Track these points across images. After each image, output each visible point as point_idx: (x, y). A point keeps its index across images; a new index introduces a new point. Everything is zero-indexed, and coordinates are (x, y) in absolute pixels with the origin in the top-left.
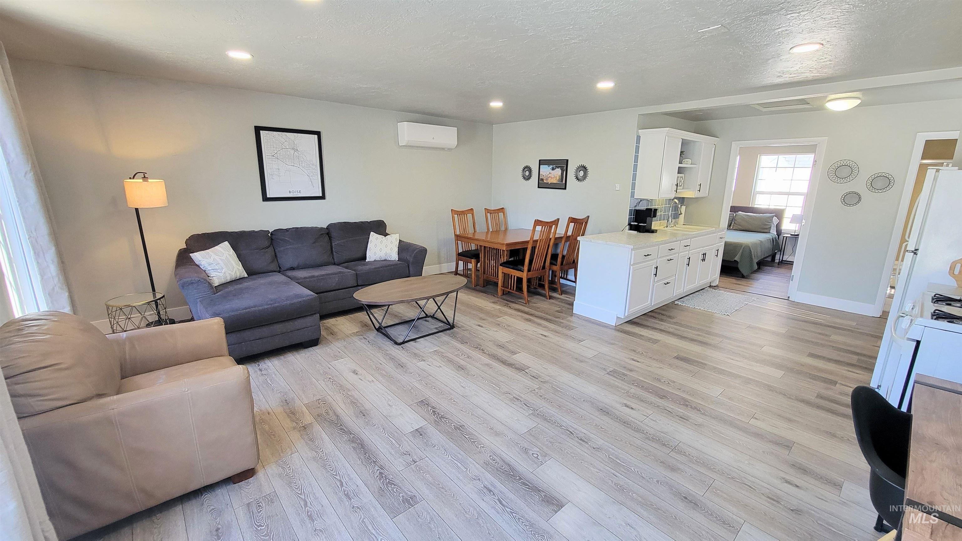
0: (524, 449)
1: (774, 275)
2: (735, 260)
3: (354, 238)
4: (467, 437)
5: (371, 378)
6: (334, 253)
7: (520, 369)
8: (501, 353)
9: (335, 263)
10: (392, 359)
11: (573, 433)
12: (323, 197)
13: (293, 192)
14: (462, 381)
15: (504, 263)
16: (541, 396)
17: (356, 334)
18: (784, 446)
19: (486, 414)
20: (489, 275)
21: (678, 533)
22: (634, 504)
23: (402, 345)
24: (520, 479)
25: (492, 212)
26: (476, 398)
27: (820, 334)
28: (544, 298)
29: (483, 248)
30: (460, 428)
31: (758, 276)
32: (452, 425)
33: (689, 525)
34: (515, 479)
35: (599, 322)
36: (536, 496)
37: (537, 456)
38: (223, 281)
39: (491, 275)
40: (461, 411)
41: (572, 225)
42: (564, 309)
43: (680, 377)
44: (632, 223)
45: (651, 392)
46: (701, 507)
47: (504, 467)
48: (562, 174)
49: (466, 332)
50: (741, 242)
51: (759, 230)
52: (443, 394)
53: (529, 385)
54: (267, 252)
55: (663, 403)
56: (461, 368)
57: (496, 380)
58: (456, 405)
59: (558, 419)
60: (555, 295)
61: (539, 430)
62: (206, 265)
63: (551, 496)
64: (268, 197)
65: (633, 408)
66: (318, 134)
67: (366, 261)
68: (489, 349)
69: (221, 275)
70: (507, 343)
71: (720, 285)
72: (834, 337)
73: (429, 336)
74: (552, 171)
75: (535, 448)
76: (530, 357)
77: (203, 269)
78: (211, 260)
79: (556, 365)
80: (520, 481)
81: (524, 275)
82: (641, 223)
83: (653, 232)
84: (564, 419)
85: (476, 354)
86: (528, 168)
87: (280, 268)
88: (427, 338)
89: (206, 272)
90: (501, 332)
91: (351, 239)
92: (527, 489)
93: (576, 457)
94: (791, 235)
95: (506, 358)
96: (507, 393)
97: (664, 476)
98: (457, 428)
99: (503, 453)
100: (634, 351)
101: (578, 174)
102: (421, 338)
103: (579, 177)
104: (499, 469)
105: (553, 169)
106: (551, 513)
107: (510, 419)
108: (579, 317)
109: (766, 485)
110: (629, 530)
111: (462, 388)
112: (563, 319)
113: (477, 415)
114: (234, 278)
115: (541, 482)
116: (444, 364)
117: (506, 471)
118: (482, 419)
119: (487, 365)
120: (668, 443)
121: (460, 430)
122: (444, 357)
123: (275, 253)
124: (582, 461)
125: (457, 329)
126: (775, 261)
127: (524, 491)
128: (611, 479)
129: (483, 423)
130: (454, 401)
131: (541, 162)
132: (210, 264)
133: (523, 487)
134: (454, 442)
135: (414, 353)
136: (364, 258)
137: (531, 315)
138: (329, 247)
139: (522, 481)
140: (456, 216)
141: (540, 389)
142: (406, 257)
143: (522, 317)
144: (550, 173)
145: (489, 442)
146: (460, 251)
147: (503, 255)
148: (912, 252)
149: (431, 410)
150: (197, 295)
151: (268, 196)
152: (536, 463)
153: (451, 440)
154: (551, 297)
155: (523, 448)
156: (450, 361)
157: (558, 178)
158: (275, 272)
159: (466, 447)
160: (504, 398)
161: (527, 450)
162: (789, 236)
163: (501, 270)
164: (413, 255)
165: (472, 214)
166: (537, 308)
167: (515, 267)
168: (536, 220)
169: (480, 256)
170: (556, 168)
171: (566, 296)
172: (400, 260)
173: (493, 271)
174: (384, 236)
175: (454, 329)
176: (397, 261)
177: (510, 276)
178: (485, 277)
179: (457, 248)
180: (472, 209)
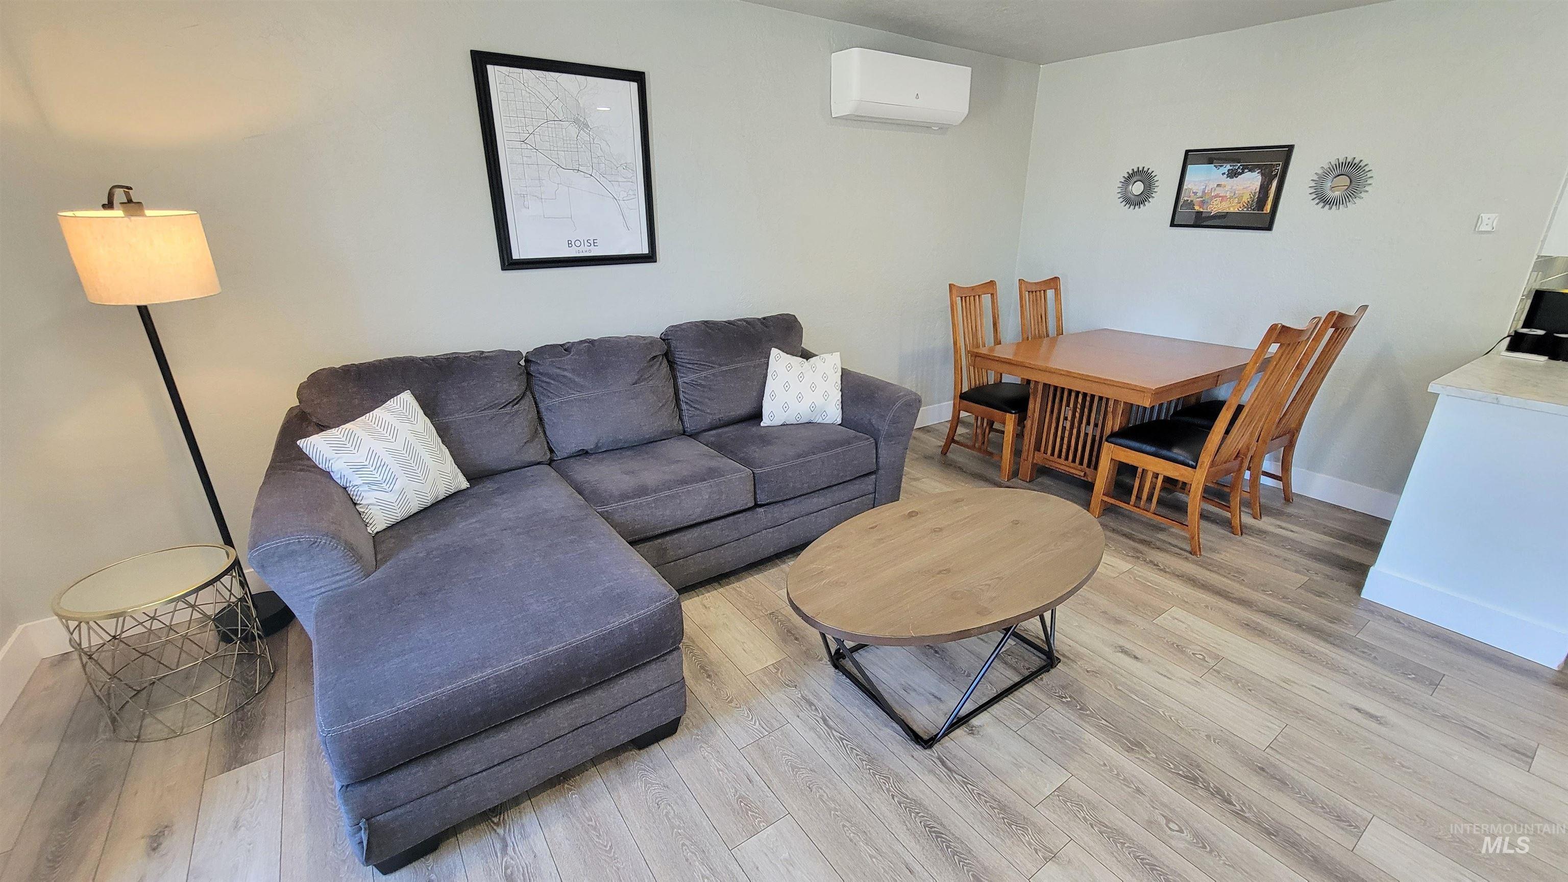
3: (732, 367)
6: (684, 407)
9: (684, 431)
12: (650, 257)
13: (578, 243)
15: (1113, 435)
20: (1053, 455)
23: (939, 748)
25: (1033, 288)
28: (1226, 532)
29: (1040, 387)
38: (399, 514)
39: (1060, 456)
42: (1315, 578)
44: (1526, 331)
48: (1264, 189)
49: (1101, 683)
54: (517, 412)
60: (1247, 519)
62: (348, 473)
64: (514, 258)
66: (638, 77)
67: (762, 424)
69: (391, 497)
70: (1278, 756)
73: (1002, 702)
74: (1225, 180)
76: (1425, 855)
77: (339, 481)
78: (360, 457)
81: (1196, 477)
85: (1215, 823)
86: (1144, 176)
87: (551, 451)
88: (997, 710)
89: (349, 490)
91: (724, 368)
102: (982, 711)
103: (1330, 195)
105: (1233, 174)
114: (429, 500)
123: (538, 412)
125: (1066, 665)
131: (1193, 157)
132: (358, 469)
136: (757, 416)
137: (1245, 603)
138: (671, 390)
140: (958, 300)
142: (870, 420)
144: (1219, 185)
146: (965, 388)
147: (1114, 412)
150: (311, 587)
151: (515, 256)
154: (1244, 530)
156: (1148, 866)
157: (1246, 198)
158: (539, 463)
163: (1111, 454)
164: (890, 415)
165: (992, 294)
166: (1238, 574)
167: (1164, 452)
168: (1277, 325)
169: (1031, 406)
170: (1243, 172)
171: (1278, 523)
172: (845, 422)
173: (1065, 447)
174: (805, 360)
175: (1059, 666)
176: (840, 427)
177: (1140, 470)
178: (1039, 458)
179: (958, 381)
180: (991, 281)
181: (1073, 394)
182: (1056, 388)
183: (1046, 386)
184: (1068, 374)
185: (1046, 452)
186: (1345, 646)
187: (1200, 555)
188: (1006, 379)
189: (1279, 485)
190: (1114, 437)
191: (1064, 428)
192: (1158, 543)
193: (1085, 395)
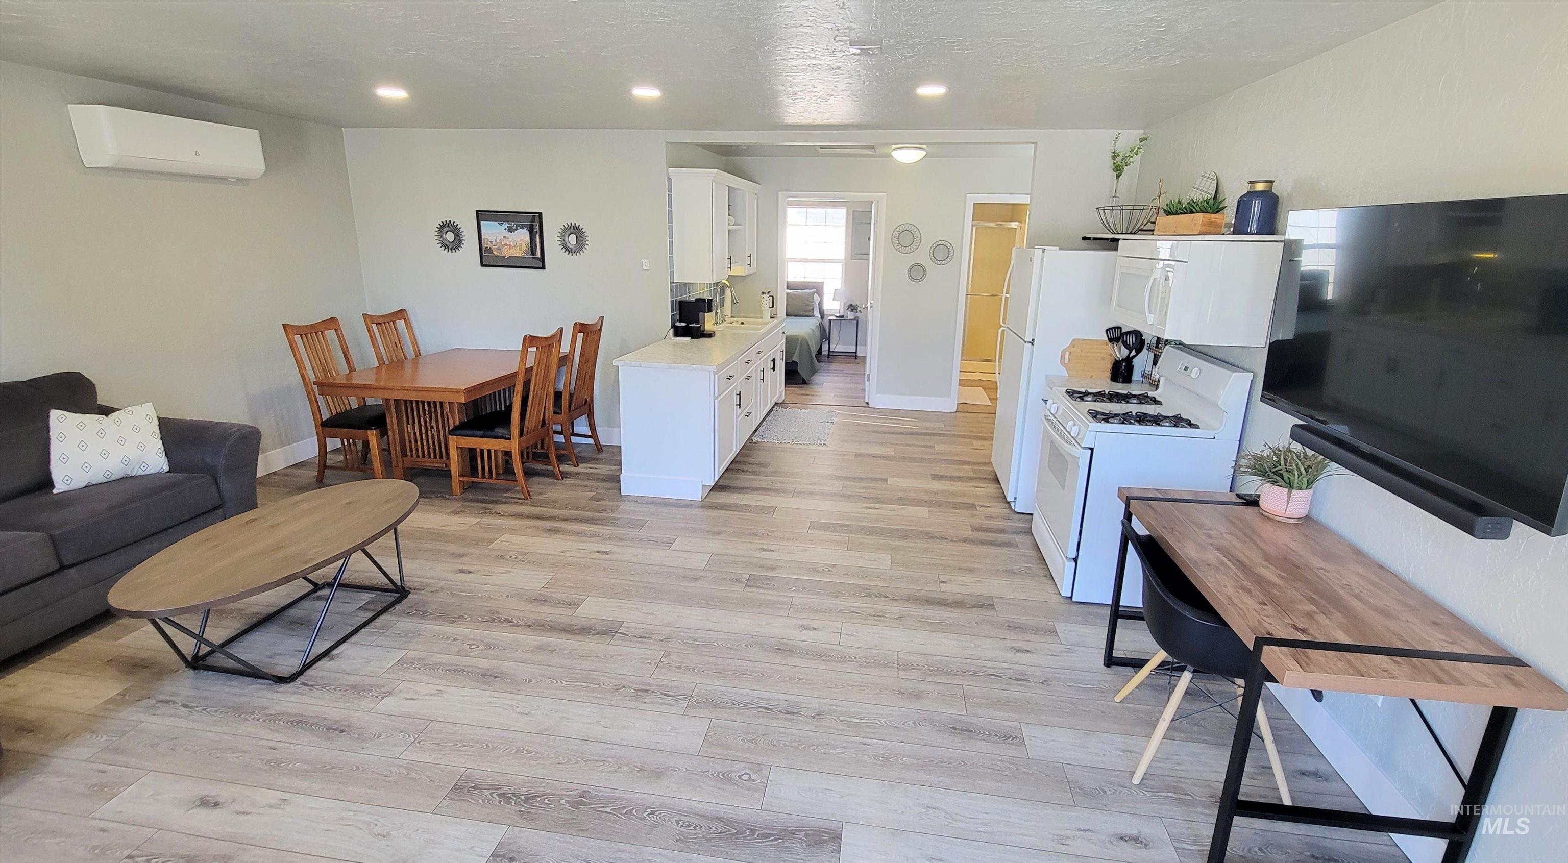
0: (721, 776)
1: (834, 374)
2: (793, 361)
4: (609, 810)
5: (273, 796)
7: (609, 631)
8: (547, 613)
10: (299, 722)
11: (770, 707)
14: (514, 703)
15: (456, 428)
16: (680, 667)
17: (122, 700)
18: (987, 606)
19: (610, 746)
20: (418, 456)
21: (980, 782)
22: (913, 773)
23: (301, 679)
24: (753, 831)
25: (380, 321)
26: (568, 724)
27: (924, 446)
28: (551, 480)
29: (392, 403)
30: (581, 800)
31: (818, 377)
32: (562, 802)
33: (981, 764)
34: (746, 837)
35: (675, 501)
36: (794, 845)
37: (747, 776)
39: (424, 456)
40: (558, 765)
41: (580, 336)
42: (600, 491)
43: (836, 556)
44: (678, 324)
45: (818, 594)
46: (975, 731)
47: (714, 829)
48: (532, 239)
49: (440, 594)
50: (795, 334)
51: (801, 313)
52: (494, 749)
53: (646, 657)
55: (843, 603)
56: (489, 677)
57: (579, 671)
58: (540, 758)
59: (732, 695)
60: (565, 468)
61: (719, 729)
63: (815, 830)
65: (815, 627)
67: (56, 492)
68: (517, 614)
70: (546, 590)
71: (787, 401)
72: (939, 447)
73: (359, 633)
74: (508, 234)
75: (736, 764)
76: (607, 602)
79: (662, 599)
80: (756, 836)
81: (514, 446)
82: (693, 324)
83: (710, 335)
84: (741, 691)
85: (500, 635)
86: (451, 227)
88: (354, 639)
90: (518, 571)
92: (775, 842)
93: (801, 745)
94: (837, 317)
95: (566, 620)
96: (617, 689)
97: (915, 711)
98: (577, 802)
99: (694, 804)
100: (755, 534)
101: (567, 242)
102: (340, 644)
103: (570, 246)
104: (709, 836)
105: (510, 230)
106: (833, 857)
107: (660, 733)
108: (635, 500)
109: (1004, 665)
110: (934, 815)
111: (526, 718)
112: (613, 512)
113: (596, 758)
115: (786, 816)
116: (443, 682)
117: (721, 833)
118: (610, 760)
119: (540, 648)
120: (888, 661)
121: (585, 804)
122: (434, 667)
124: (814, 747)
125: (413, 594)
126: (823, 353)
127: (773, 849)
128: (865, 753)
129: (619, 767)
130: (529, 752)
131: (481, 216)
133: (767, 843)
134: (593, 836)
135: (347, 686)
136: (45, 484)
137: (551, 518)
139: (757, 833)
140: (297, 338)
141: (669, 655)
142: (199, 459)
143: (537, 528)
144: (504, 237)
145: (656, 798)
146: (326, 416)
147: (452, 412)
148: (1030, 343)
149: (495, 796)
152: (756, 790)
153: (582, 834)
154: (564, 475)
155: (718, 775)
156: (455, 671)
157: (524, 247)
159: (623, 830)
160: (621, 700)
161: (728, 775)
162: (834, 318)
163: (454, 442)
164: (225, 450)
165: (335, 329)
166: (553, 503)
167: (489, 433)
168: (526, 336)
169: (388, 420)
170: (517, 229)
171: (589, 466)
172: (174, 467)
173: (425, 447)
174: (104, 416)
175: (410, 596)
176: (168, 474)
177: (478, 450)
178: (408, 462)
179: (316, 411)
180: (332, 318)
181: (420, 405)
182: (405, 401)
183: (397, 402)
184: (429, 390)
185: (412, 456)
186: (604, 523)
187: (531, 499)
188: (370, 402)
189: (591, 441)
190: (456, 431)
191: (433, 435)
192: (503, 500)
193: (429, 403)
